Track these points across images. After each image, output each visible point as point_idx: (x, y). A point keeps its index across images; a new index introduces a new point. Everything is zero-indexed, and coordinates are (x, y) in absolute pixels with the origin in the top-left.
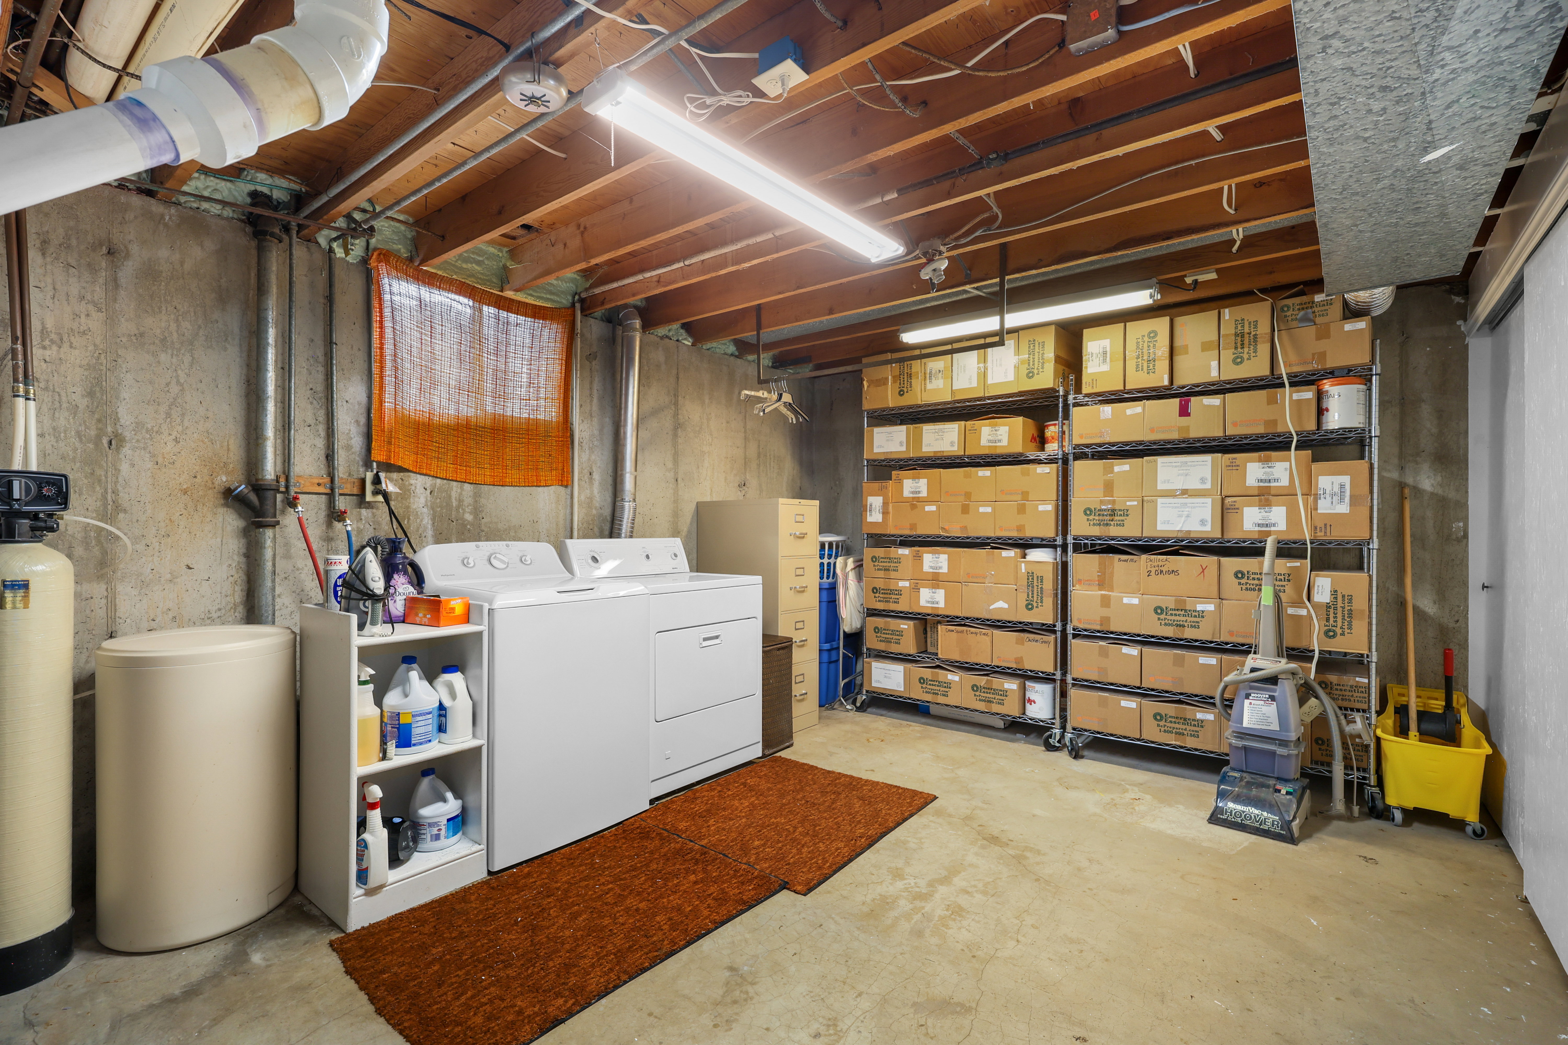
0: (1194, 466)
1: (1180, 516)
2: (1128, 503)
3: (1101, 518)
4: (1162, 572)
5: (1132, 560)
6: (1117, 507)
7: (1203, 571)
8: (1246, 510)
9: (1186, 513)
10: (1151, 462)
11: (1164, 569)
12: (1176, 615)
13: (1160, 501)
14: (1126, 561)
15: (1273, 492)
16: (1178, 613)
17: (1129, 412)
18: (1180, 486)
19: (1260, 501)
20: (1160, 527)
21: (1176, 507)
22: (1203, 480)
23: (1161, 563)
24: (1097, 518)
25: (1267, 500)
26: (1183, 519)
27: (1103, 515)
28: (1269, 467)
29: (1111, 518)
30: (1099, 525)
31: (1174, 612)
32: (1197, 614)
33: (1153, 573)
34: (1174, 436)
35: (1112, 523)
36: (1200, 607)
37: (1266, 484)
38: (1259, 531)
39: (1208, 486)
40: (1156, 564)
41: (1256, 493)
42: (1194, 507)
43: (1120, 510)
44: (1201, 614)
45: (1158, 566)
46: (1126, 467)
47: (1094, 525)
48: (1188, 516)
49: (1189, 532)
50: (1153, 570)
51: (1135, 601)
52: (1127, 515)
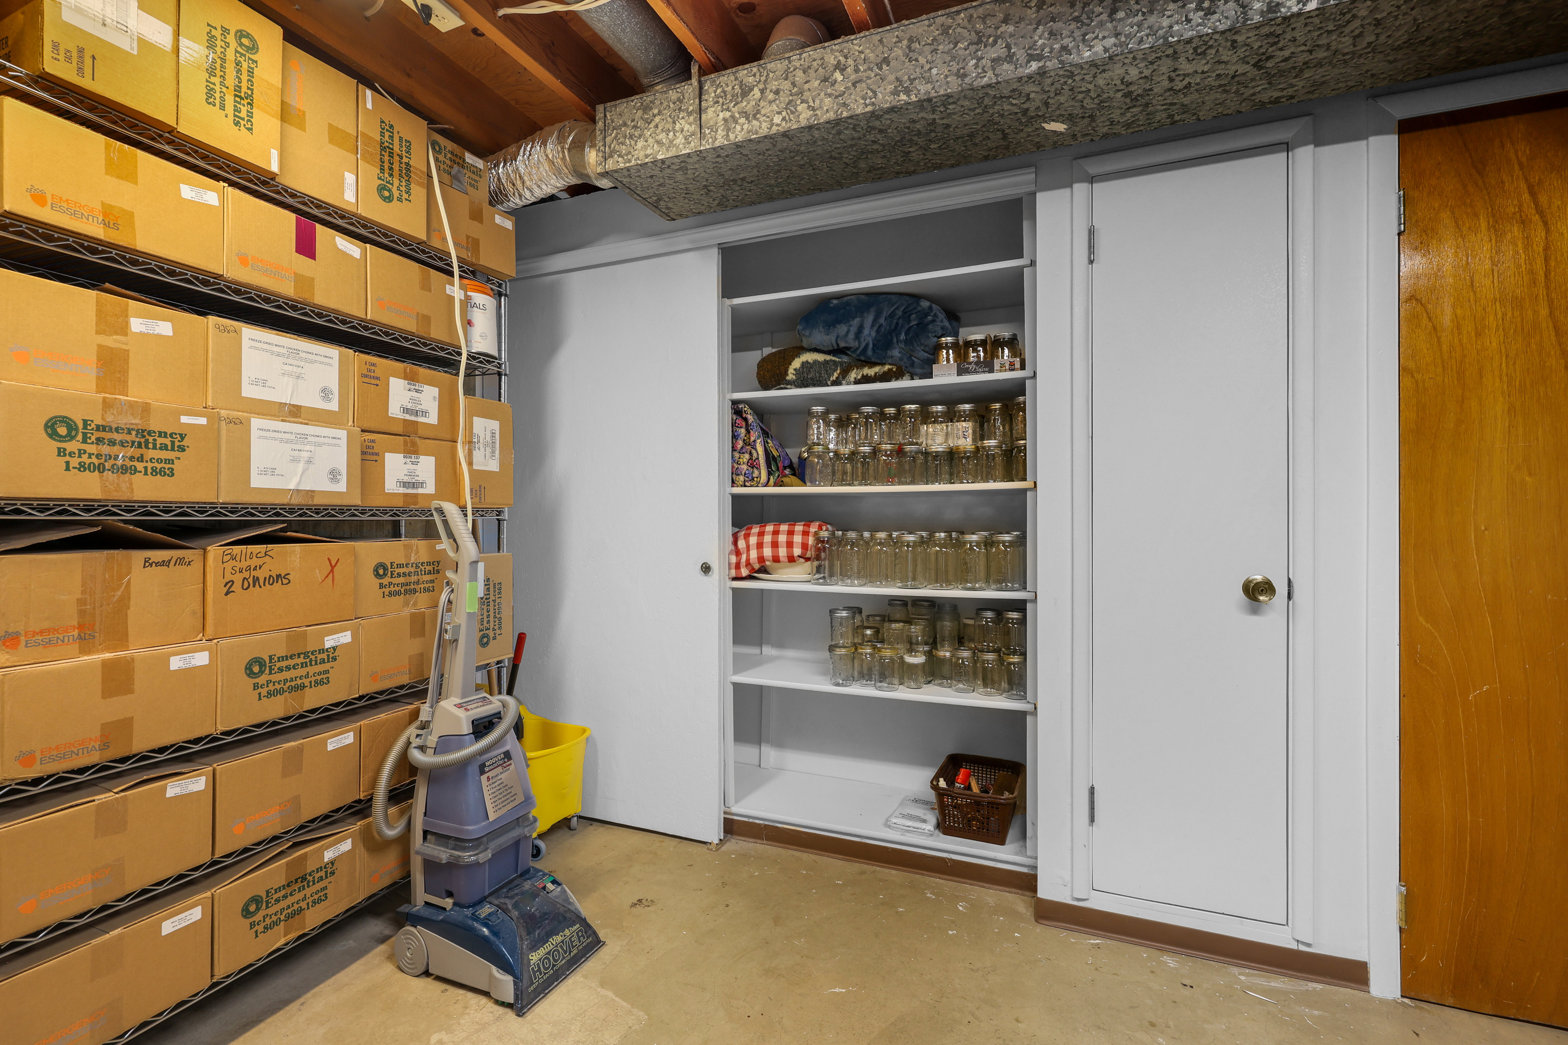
0: (312, 362)
1: (295, 460)
2: (184, 419)
3: (105, 449)
4: (256, 580)
5: (181, 561)
6: (155, 425)
7: (332, 571)
8: (389, 457)
9: (305, 455)
10: (226, 330)
11: (261, 574)
12: (288, 668)
13: (256, 423)
14: (165, 563)
15: (421, 432)
16: (291, 662)
17: (187, 192)
18: (285, 398)
19: (405, 443)
20: (257, 481)
21: (287, 441)
22: (325, 393)
23: (255, 562)
24: (92, 449)
25: (414, 444)
26: (301, 466)
27: (112, 443)
28: (417, 391)
29: (137, 453)
30: (101, 469)
31: (284, 664)
32: (324, 656)
33: (237, 587)
34: (286, 288)
35: (140, 466)
36: (329, 642)
37: (413, 418)
38: (406, 495)
39: (333, 406)
40: (244, 564)
41: (400, 430)
42: (320, 445)
43: (162, 434)
44: (332, 655)
45: (249, 568)
46: (165, 328)
47: (82, 467)
48: (309, 462)
49: (311, 493)
50: (238, 578)
51: (201, 659)
52: (182, 449)
